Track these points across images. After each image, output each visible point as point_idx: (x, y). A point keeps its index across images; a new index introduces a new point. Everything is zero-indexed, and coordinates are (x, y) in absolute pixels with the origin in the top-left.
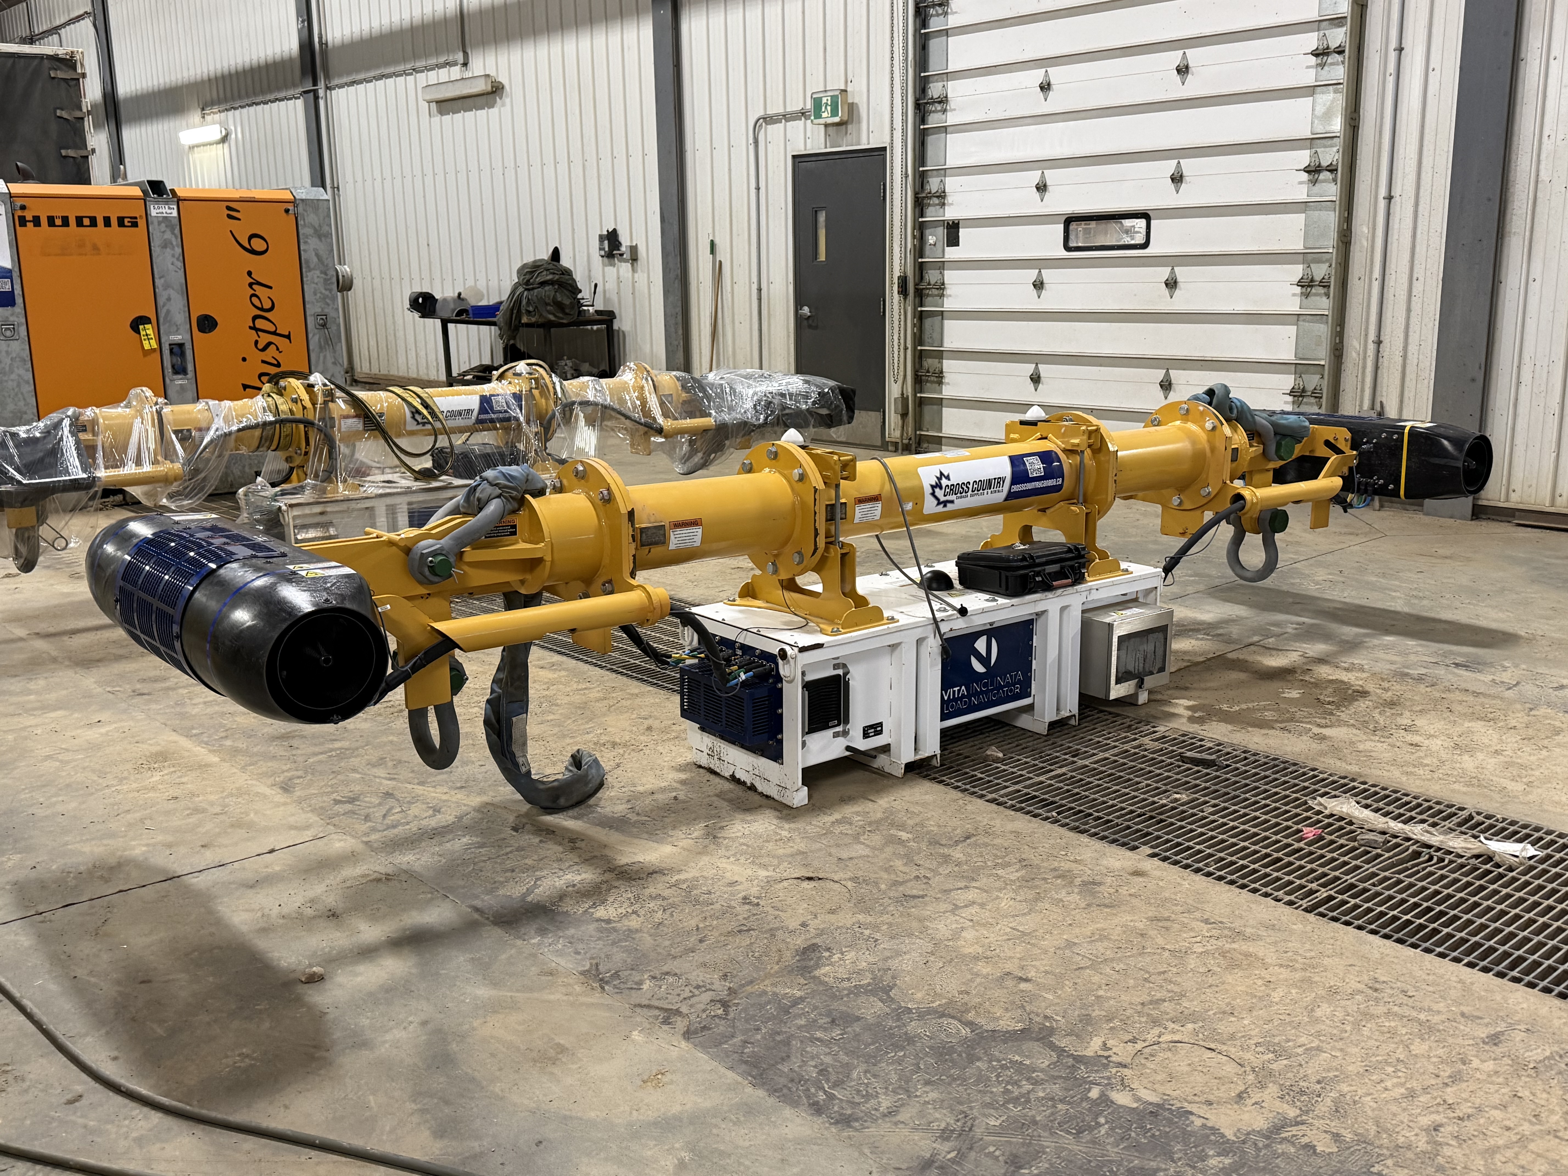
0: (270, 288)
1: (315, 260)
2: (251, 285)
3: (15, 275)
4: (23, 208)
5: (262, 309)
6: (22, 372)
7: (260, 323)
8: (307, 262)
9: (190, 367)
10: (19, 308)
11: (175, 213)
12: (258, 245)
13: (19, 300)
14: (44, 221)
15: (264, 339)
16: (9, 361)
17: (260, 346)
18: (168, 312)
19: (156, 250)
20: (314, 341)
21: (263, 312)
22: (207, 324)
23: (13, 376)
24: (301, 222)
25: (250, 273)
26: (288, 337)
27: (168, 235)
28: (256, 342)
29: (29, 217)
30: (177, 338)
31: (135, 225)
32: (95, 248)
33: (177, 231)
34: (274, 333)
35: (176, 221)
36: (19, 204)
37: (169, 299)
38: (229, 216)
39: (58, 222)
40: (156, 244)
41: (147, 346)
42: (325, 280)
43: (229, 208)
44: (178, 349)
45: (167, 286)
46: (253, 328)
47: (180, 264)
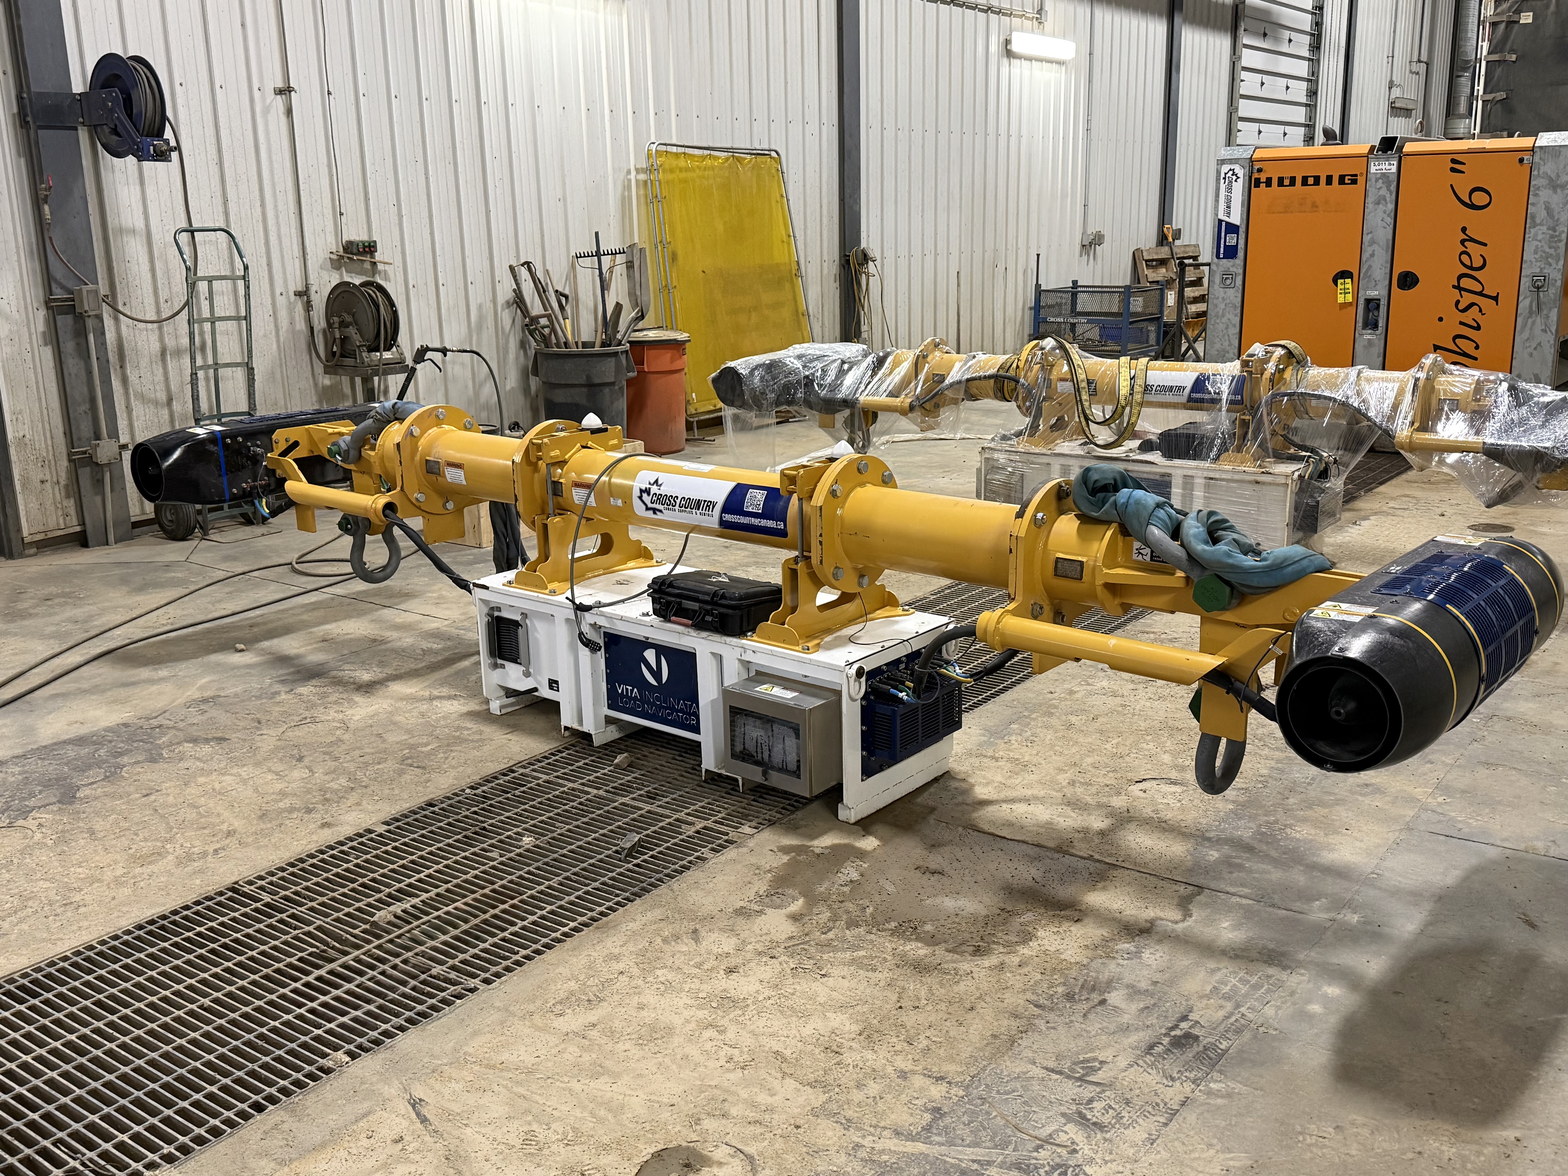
0: (1485, 245)
1: (1544, 213)
2: (1463, 242)
3: (1242, 231)
4: (1260, 170)
5: (1471, 268)
6: (1231, 316)
7: (1465, 283)
8: (1533, 217)
9: (1381, 323)
10: (1239, 261)
11: (1394, 169)
12: (1480, 199)
13: (1241, 254)
14: (1275, 182)
15: (1467, 299)
16: (1222, 306)
17: (1461, 307)
18: (1370, 267)
19: (1370, 206)
20: (1524, 304)
21: (1471, 270)
22: (1408, 281)
23: (1224, 320)
24: (1535, 173)
25: (1464, 230)
26: (1495, 299)
27: (1384, 192)
28: (1458, 302)
29: (1263, 179)
30: (1373, 294)
31: (1354, 182)
32: (1314, 206)
33: (1393, 187)
34: (1480, 294)
35: (1395, 178)
36: (1256, 167)
37: (1372, 255)
38: (1453, 170)
39: (1287, 182)
40: (1370, 200)
41: (1341, 299)
42: (1552, 237)
43: (1454, 161)
44: (1372, 305)
45: (1372, 242)
46: (1458, 287)
47: (1390, 221)
